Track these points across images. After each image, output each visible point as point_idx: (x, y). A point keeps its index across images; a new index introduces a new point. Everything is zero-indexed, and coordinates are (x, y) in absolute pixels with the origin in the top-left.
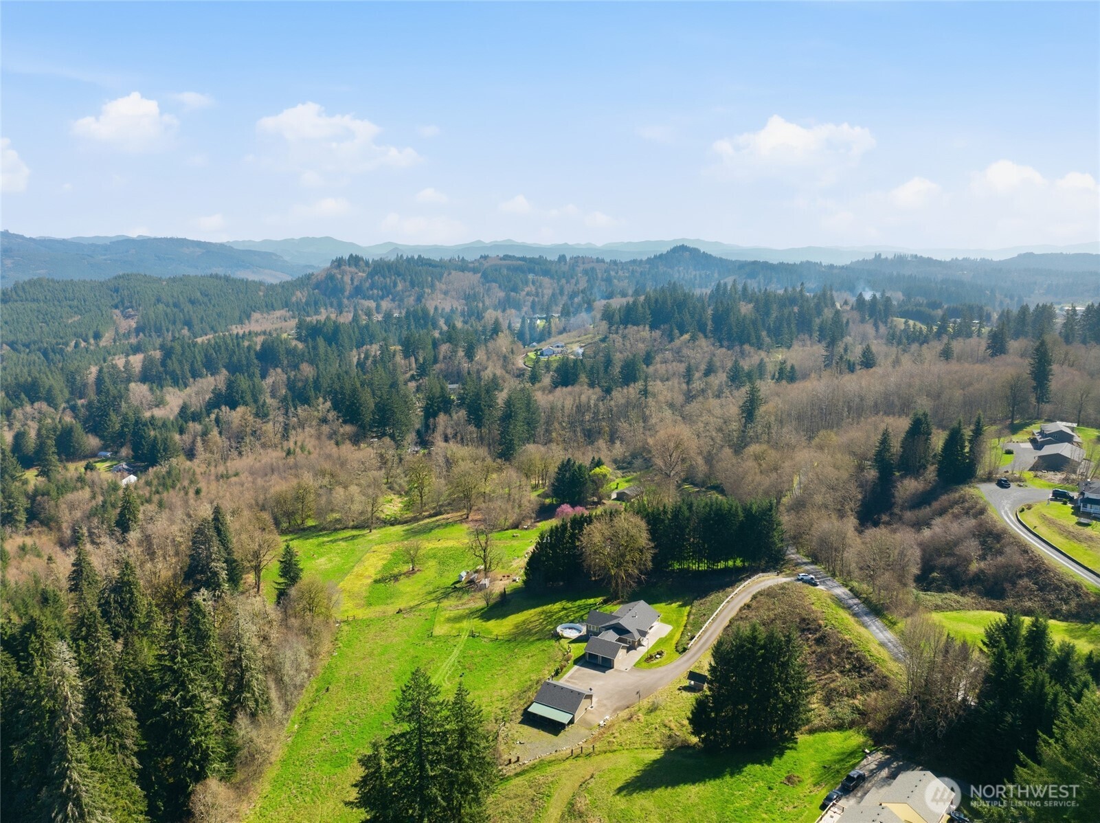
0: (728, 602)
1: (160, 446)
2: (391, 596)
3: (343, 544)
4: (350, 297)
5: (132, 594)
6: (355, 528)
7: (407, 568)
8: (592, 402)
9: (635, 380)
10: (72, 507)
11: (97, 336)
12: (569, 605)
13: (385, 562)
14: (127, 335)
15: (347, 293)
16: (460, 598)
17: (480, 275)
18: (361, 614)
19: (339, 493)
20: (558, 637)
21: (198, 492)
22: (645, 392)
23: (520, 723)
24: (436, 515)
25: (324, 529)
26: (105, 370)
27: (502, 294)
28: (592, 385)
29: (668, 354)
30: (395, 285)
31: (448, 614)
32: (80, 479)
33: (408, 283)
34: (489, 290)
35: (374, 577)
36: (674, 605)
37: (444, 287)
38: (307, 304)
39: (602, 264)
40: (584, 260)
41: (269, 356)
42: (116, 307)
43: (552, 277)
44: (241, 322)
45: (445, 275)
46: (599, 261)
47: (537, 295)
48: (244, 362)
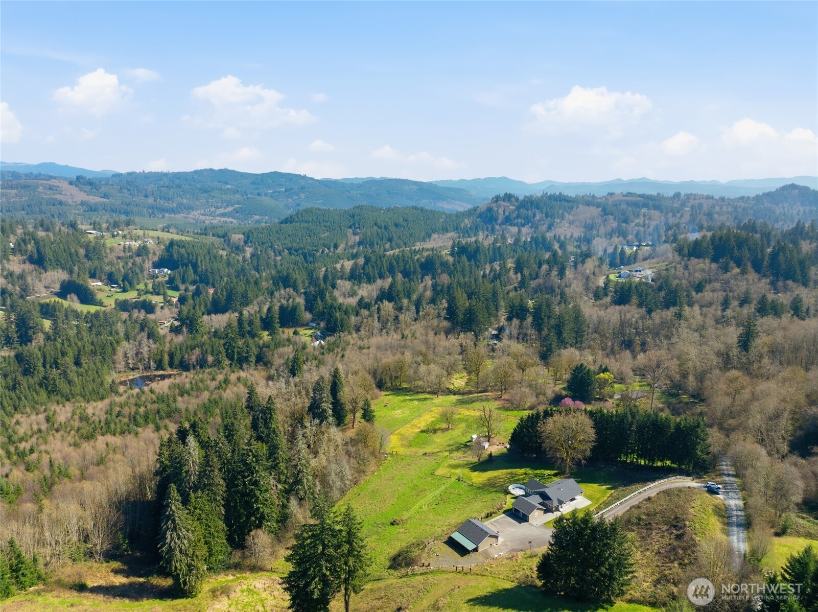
0: (640, 493)
1: (339, 324)
2: (425, 443)
3: (416, 403)
4: (502, 223)
5: (271, 415)
6: (429, 393)
7: (444, 426)
8: (634, 319)
9: (674, 304)
10: (281, 356)
11: (336, 247)
12: (530, 472)
13: (433, 419)
14: (352, 247)
15: (499, 221)
16: (465, 452)
17: (600, 209)
18: (402, 451)
19: (423, 368)
20: (507, 492)
21: (343, 356)
22: (679, 316)
23: (444, 543)
24: (483, 392)
25: (411, 391)
26: (329, 270)
27: (615, 225)
28: (640, 305)
29: (717, 285)
30: (534, 216)
31: (453, 462)
32: (289, 340)
33: (544, 215)
34: (605, 220)
35: (422, 428)
36: (604, 487)
37: (571, 218)
38: (471, 228)
39: (711, 200)
40: (695, 197)
41: (429, 266)
42: (350, 227)
43: (661, 211)
44: (424, 240)
45: (574, 208)
46: (709, 198)
47: (644, 226)
48: (412, 270)
